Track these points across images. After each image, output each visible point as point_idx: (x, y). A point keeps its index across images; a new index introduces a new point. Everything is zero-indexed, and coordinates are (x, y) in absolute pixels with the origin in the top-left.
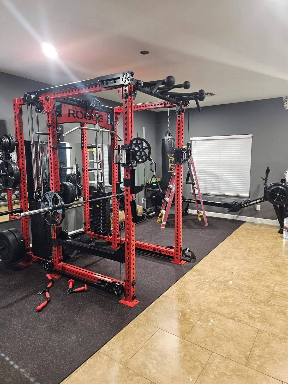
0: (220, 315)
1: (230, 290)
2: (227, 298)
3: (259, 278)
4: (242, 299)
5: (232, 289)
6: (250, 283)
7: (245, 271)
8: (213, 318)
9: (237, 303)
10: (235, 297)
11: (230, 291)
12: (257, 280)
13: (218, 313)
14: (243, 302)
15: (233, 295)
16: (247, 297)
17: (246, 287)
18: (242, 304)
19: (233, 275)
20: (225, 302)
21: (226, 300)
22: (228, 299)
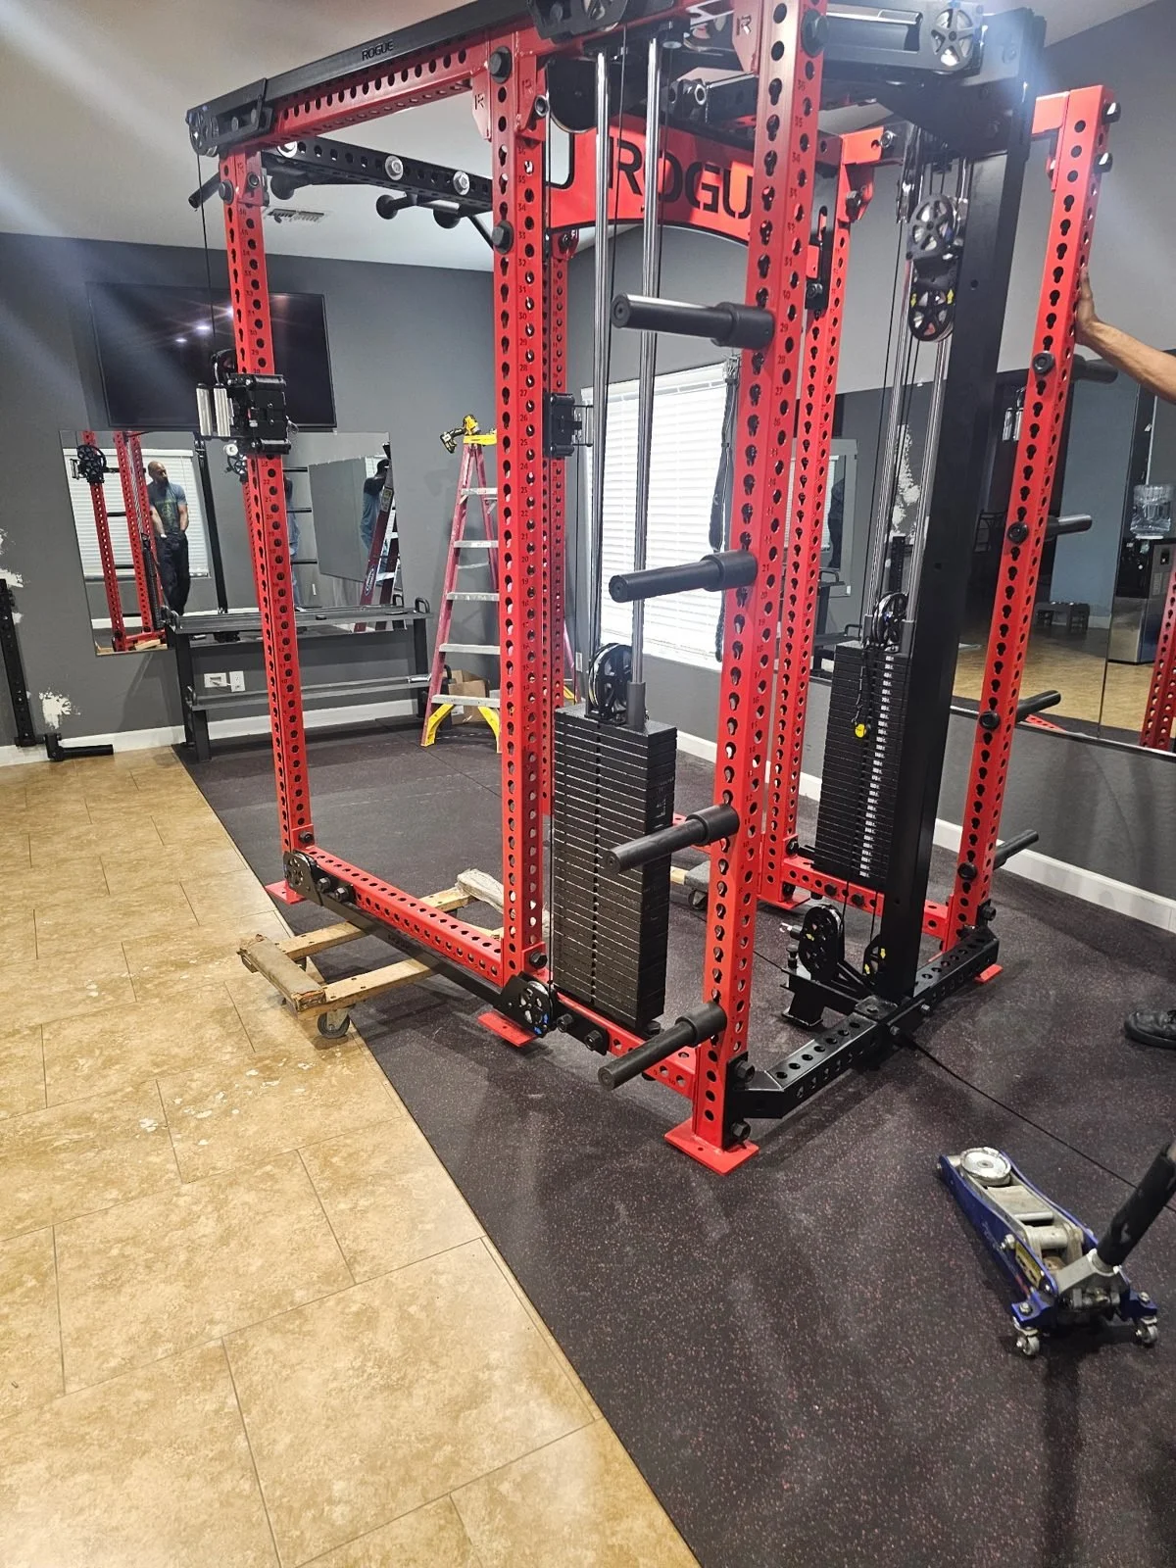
0: (84, 1016)
1: (120, 1094)
2: (104, 1063)
3: (26, 1241)
4: (50, 1091)
5: (115, 1102)
6: (61, 1180)
7: (134, 1240)
8: (96, 1000)
9: (57, 1069)
10: (79, 1084)
11: (121, 1090)
12: (29, 1222)
13: (94, 1015)
14: (37, 1083)
15: (91, 1087)
16: (31, 1108)
17: (65, 1149)
18: (38, 1077)
19: (174, 1167)
20: (101, 1048)
21: (103, 1058)
22: (100, 1061)
